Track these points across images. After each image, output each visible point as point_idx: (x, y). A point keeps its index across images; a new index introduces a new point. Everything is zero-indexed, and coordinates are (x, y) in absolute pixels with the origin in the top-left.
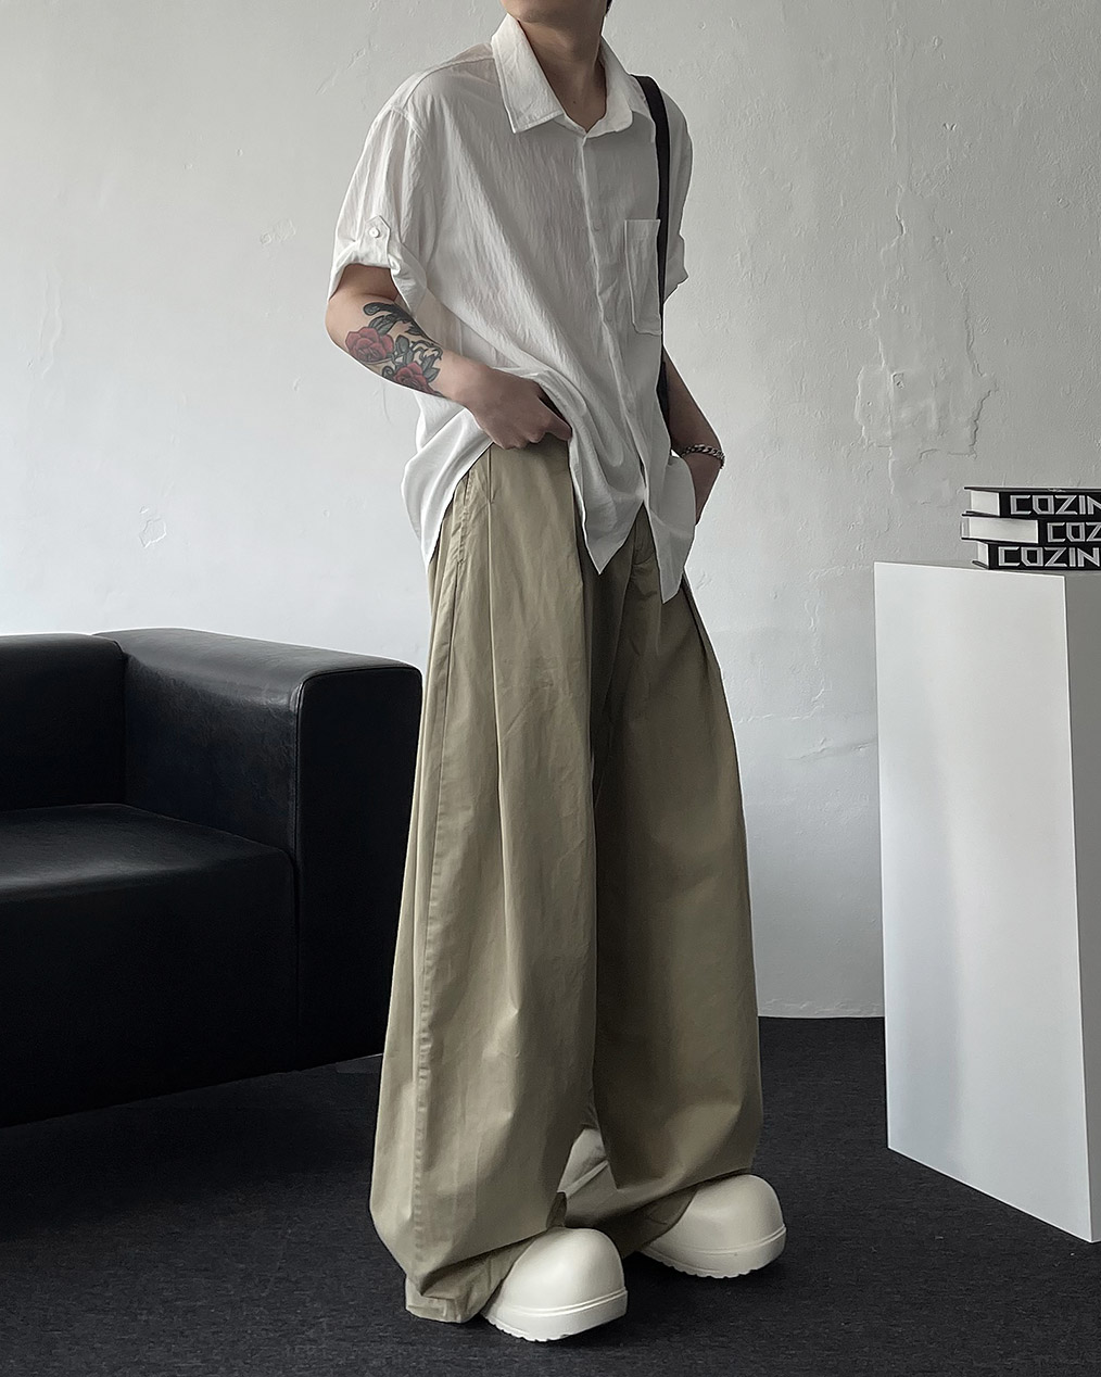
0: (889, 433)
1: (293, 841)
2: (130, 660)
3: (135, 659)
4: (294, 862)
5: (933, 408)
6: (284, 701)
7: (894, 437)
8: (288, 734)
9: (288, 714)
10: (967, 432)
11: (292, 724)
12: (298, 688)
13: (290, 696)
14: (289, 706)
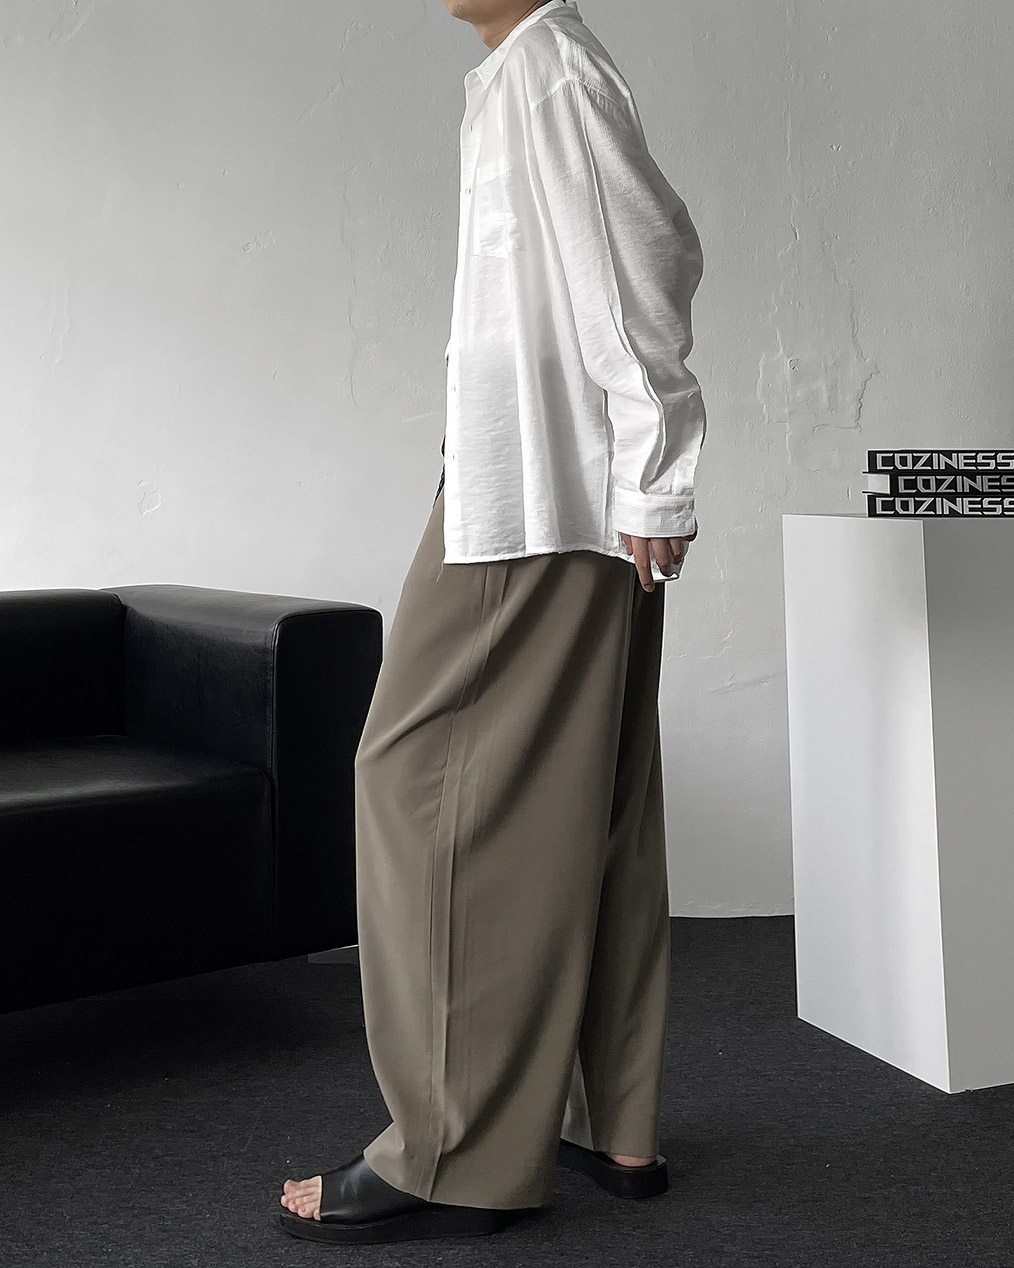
0: (787, 410)
1: (271, 762)
2: (130, 610)
3: (133, 609)
4: (271, 780)
5: (824, 389)
6: (260, 641)
7: (791, 413)
8: (265, 668)
9: (265, 651)
10: (853, 409)
11: (269, 658)
12: (274, 628)
13: (267, 635)
14: (266, 643)
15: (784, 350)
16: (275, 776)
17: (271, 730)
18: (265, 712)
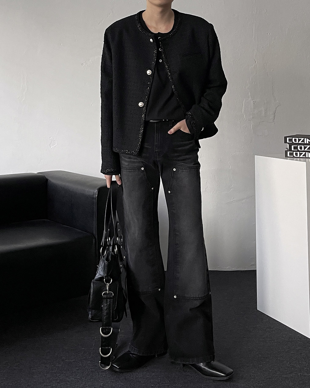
0: (252, 117)
2: (49, 180)
3: (50, 180)
5: (263, 110)
8: (93, 204)
9: (93, 198)
10: (272, 116)
11: (95, 201)
12: (96, 191)
13: (93, 193)
14: (93, 196)
15: (251, 98)
16: (96, 237)
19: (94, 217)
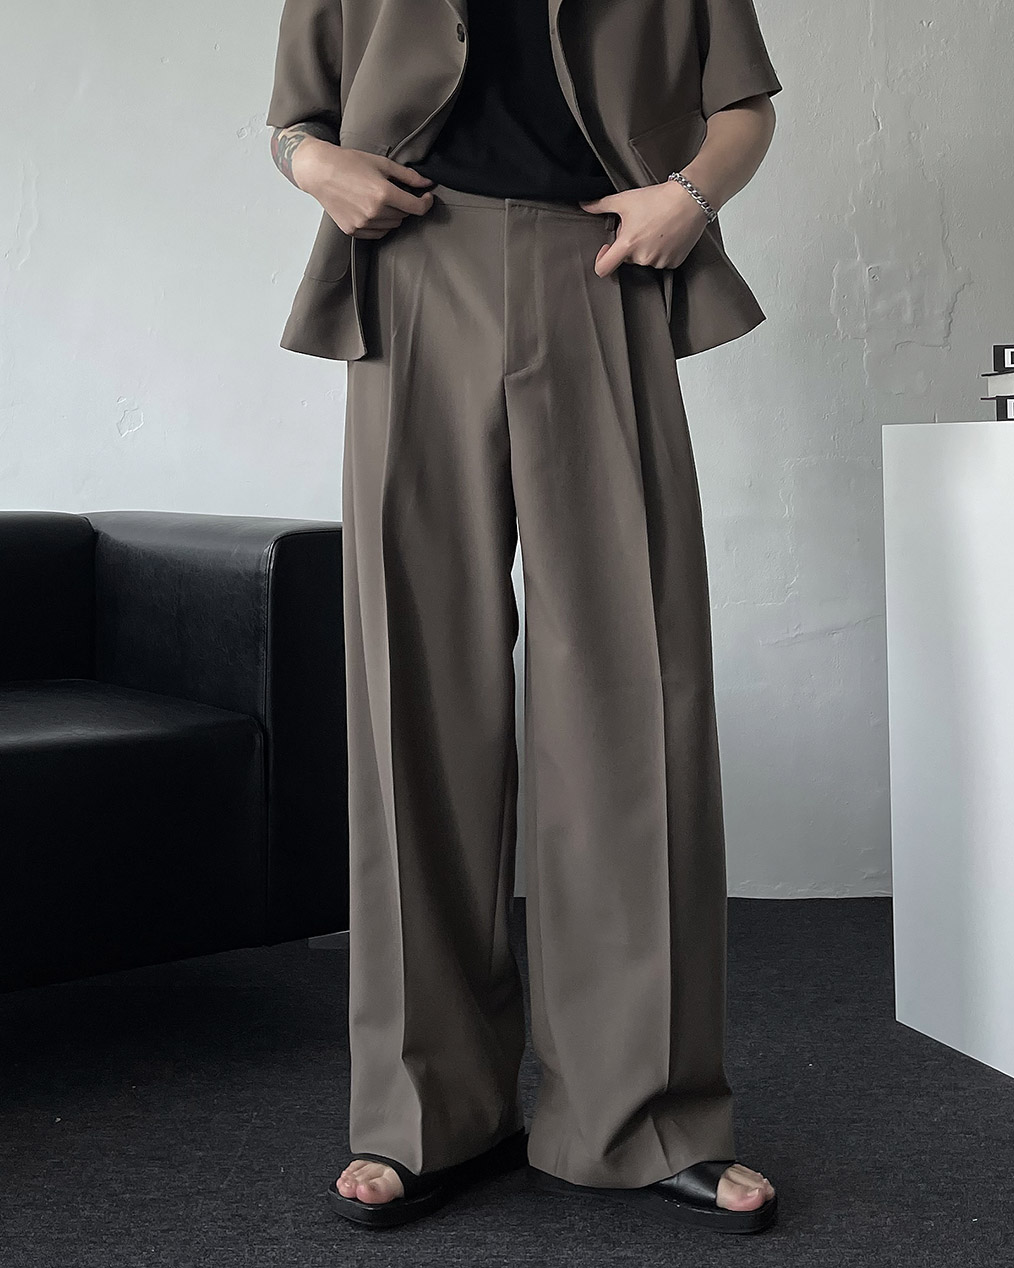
0: (864, 325)
3: (104, 535)
5: (908, 300)
6: (254, 563)
7: (869, 329)
8: (258, 596)
9: (258, 575)
10: (940, 327)
11: (263, 584)
12: (269, 549)
13: (260, 556)
14: (258, 567)
15: (862, 257)
16: (269, 725)
17: (265, 670)
18: (258, 649)
19: (261, 649)
